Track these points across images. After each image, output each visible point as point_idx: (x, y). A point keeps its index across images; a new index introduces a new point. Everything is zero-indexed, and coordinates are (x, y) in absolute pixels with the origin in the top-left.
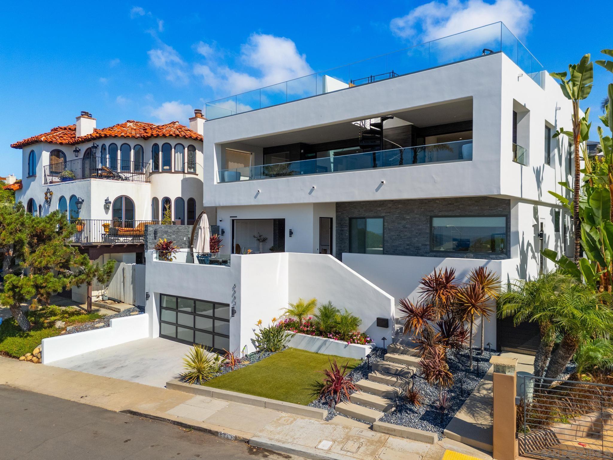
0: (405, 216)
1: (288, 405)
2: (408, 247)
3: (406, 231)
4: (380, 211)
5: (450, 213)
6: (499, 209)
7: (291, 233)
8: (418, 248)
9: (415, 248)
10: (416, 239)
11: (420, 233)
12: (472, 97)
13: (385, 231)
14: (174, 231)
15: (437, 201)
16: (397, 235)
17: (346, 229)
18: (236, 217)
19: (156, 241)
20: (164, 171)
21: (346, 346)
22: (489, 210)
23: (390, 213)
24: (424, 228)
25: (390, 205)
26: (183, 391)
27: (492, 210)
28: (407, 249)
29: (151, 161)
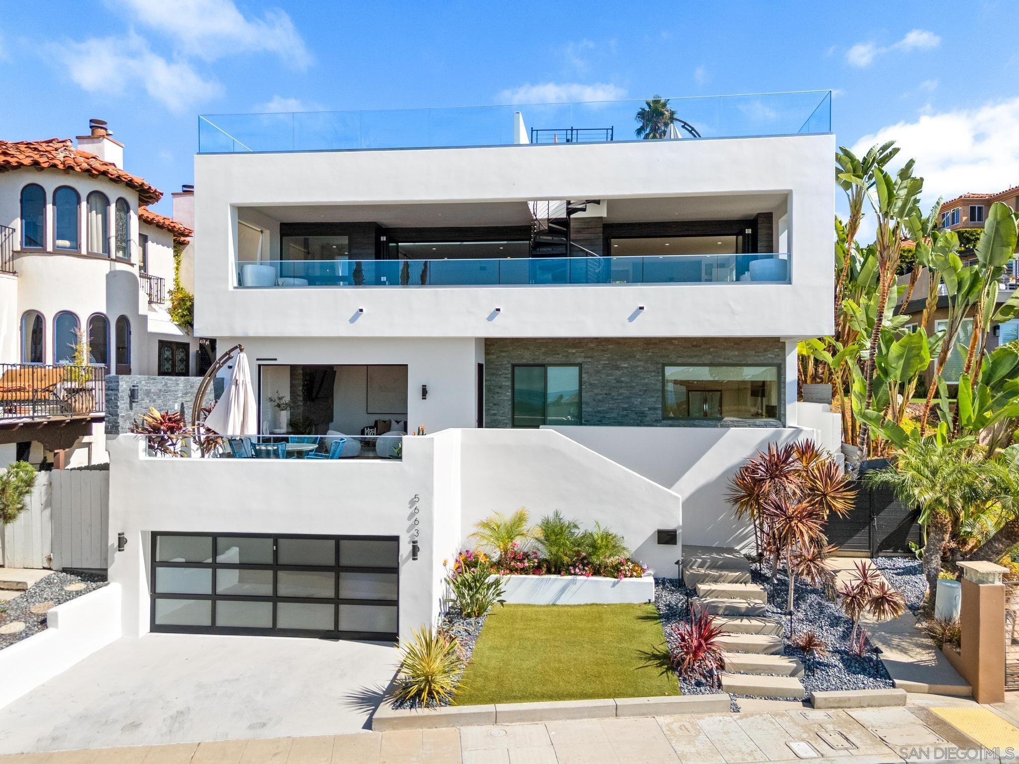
0: (619, 363)
1: (661, 702)
2: (625, 413)
3: (621, 387)
4: (574, 354)
5: (695, 360)
6: (770, 356)
7: (425, 392)
8: (642, 414)
9: (636, 413)
10: (639, 400)
11: (646, 390)
12: (791, 191)
13: (583, 387)
14: (160, 390)
15: (673, 341)
16: (606, 394)
17: (507, 384)
18: (276, 359)
19: (132, 413)
20: (58, 251)
21: (614, 584)
22: (755, 356)
23: (590, 357)
24: (653, 382)
25: (592, 345)
26: (421, 727)
27: (759, 356)
28: (623, 416)
29: (17, 224)
